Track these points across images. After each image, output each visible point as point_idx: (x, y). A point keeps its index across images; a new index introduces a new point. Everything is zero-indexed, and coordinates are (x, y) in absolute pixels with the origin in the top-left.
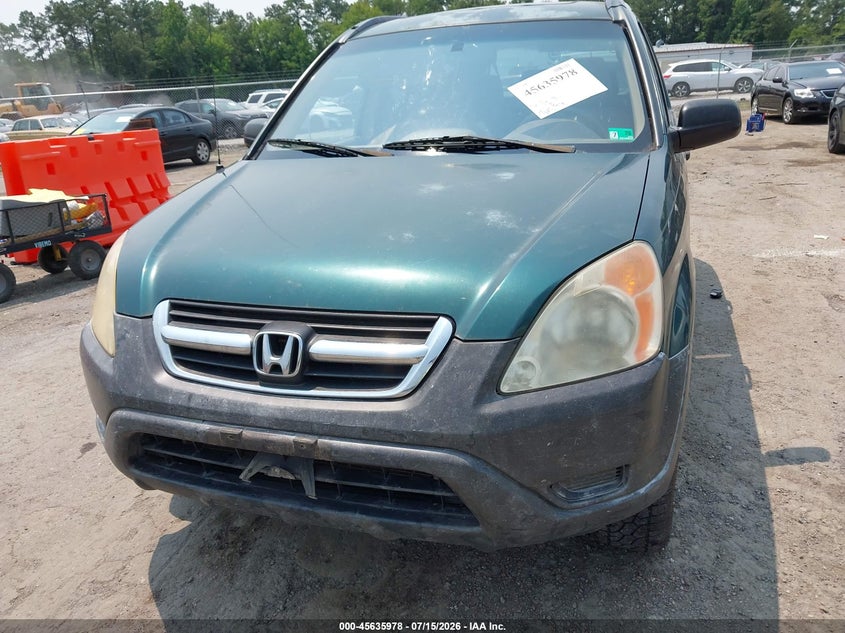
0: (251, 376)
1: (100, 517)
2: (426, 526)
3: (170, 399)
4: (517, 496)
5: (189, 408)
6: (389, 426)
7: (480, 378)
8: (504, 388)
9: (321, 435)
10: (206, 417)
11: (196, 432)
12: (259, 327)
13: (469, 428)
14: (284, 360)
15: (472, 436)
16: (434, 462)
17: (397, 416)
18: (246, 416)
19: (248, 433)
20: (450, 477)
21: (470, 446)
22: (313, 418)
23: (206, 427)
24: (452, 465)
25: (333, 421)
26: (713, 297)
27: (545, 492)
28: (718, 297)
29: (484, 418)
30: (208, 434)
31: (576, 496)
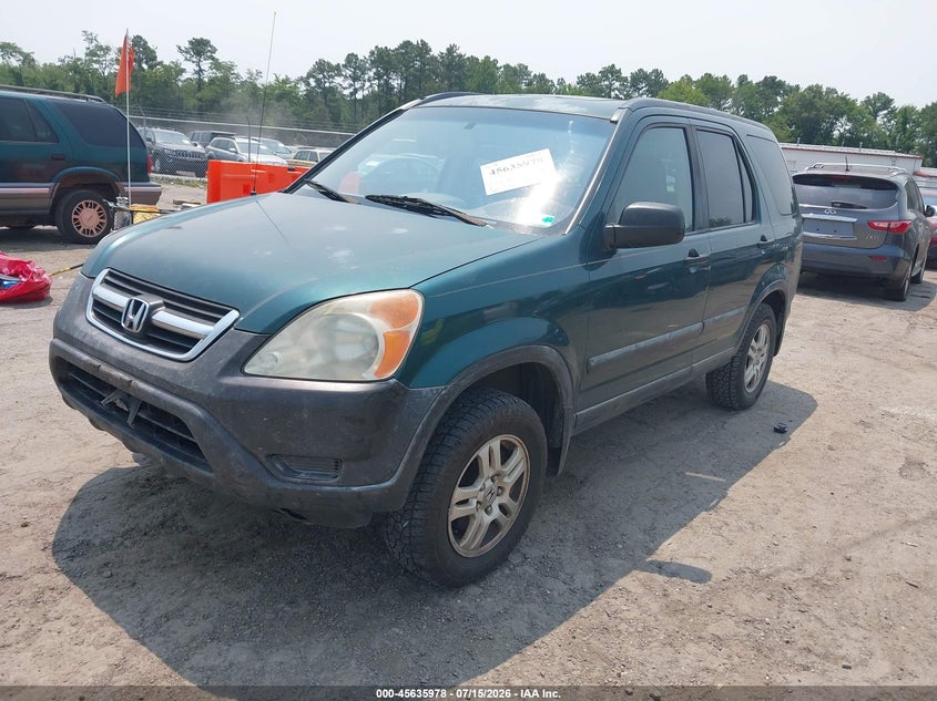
0: (117, 327)
1: (86, 444)
2: (186, 464)
3: (76, 335)
4: (235, 454)
5: (82, 343)
6: (168, 378)
7: (230, 356)
8: (247, 370)
9: (137, 378)
10: (88, 350)
11: (80, 360)
12: (136, 294)
13: (209, 391)
14: (136, 319)
15: (209, 397)
16: (184, 411)
17: (175, 373)
18: (106, 354)
19: (104, 368)
20: (190, 424)
21: (207, 405)
22: (134, 364)
23: (86, 357)
24: (193, 415)
25: (143, 368)
26: (776, 430)
27: (263, 460)
28: (781, 431)
29: (221, 385)
30: (85, 362)
31: (294, 473)
